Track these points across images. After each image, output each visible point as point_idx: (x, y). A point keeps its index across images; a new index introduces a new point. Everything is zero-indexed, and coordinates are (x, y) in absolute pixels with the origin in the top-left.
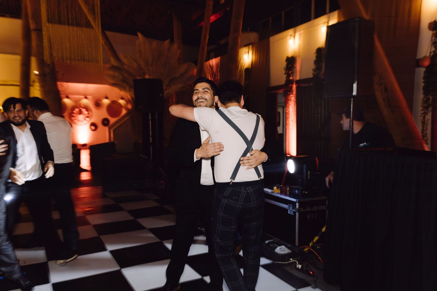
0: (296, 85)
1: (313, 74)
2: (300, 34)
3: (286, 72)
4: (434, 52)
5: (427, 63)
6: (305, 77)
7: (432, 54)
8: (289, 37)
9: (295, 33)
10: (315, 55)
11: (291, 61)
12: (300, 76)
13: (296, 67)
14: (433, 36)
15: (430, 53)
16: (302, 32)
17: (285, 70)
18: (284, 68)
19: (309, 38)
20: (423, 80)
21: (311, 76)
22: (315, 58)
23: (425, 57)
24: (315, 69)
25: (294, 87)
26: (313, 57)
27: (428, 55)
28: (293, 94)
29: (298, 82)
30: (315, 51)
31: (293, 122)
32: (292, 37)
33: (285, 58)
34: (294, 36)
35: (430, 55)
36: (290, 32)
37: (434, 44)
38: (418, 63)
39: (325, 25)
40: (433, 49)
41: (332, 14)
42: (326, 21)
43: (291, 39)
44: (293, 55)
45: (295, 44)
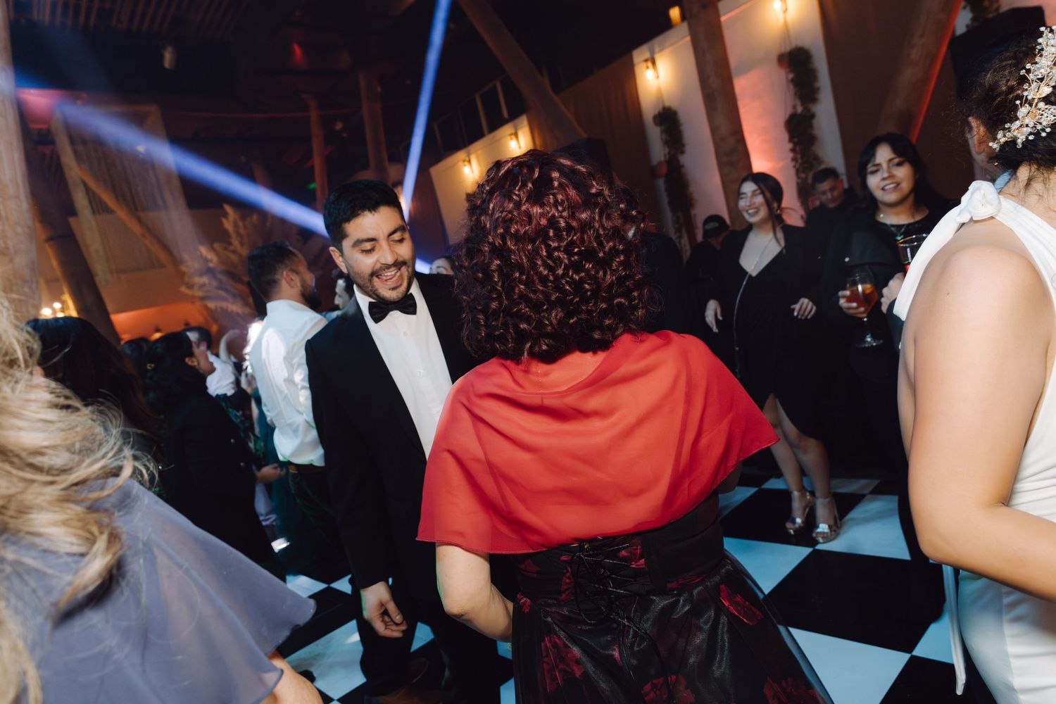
2: (477, 156)
4: (669, 153)
5: (664, 170)
7: (667, 156)
8: (461, 163)
9: (469, 155)
14: (663, 133)
15: (665, 155)
16: (479, 152)
20: (666, 194)
23: (660, 163)
27: (663, 159)
32: (466, 163)
33: (464, 196)
34: (469, 161)
35: (665, 159)
36: (461, 155)
37: (666, 143)
38: (653, 172)
39: (513, 137)
40: (667, 150)
41: (517, 121)
42: (512, 131)
43: (465, 166)
45: (473, 172)
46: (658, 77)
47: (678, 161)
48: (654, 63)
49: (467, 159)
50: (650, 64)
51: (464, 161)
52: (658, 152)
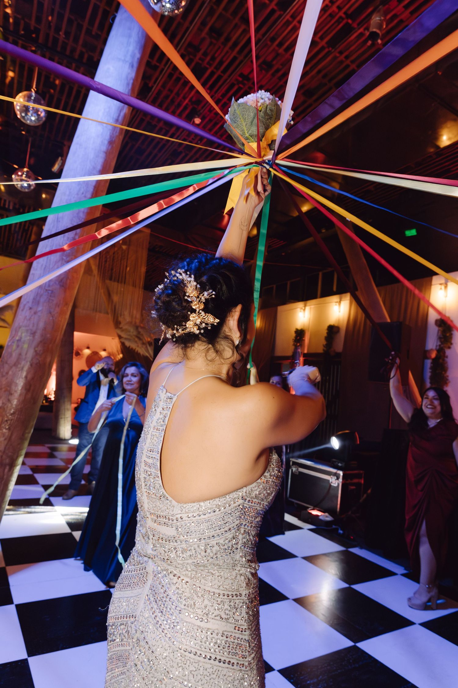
0: (304, 358)
1: (324, 350)
2: (311, 308)
4: (440, 345)
5: (433, 355)
6: (313, 351)
7: (438, 347)
8: (299, 310)
9: (305, 306)
10: (326, 331)
11: (300, 334)
12: (308, 350)
13: (304, 340)
14: (440, 331)
15: (437, 346)
16: (312, 306)
17: (293, 342)
18: (293, 339)
19: (320, 314)
20: (431, 371)
21: (320, 350)
22: (326, 335)
23: (432, 349)
24: (326, 345)
26: (324, 333)
27: (434, 348)
29: (305, 355)
30: (326, 327)
32: (302, 310)
33: (294, 330)
34: (304, 310)
35: (436, 348)
36: (301, 304)
37: (440, 338)
38: (425, 354)
39: (337, 304)
40: (439, 343)
41: (344, 295)
42: (338, 300)
43: (301, 311)
44: (302, 328)
45: (304, 317)
46: (446, 296)
47: (444, 353)
48: (446, 287)
49: (304, 308)
50: (443, 287)
52: (432, 343)
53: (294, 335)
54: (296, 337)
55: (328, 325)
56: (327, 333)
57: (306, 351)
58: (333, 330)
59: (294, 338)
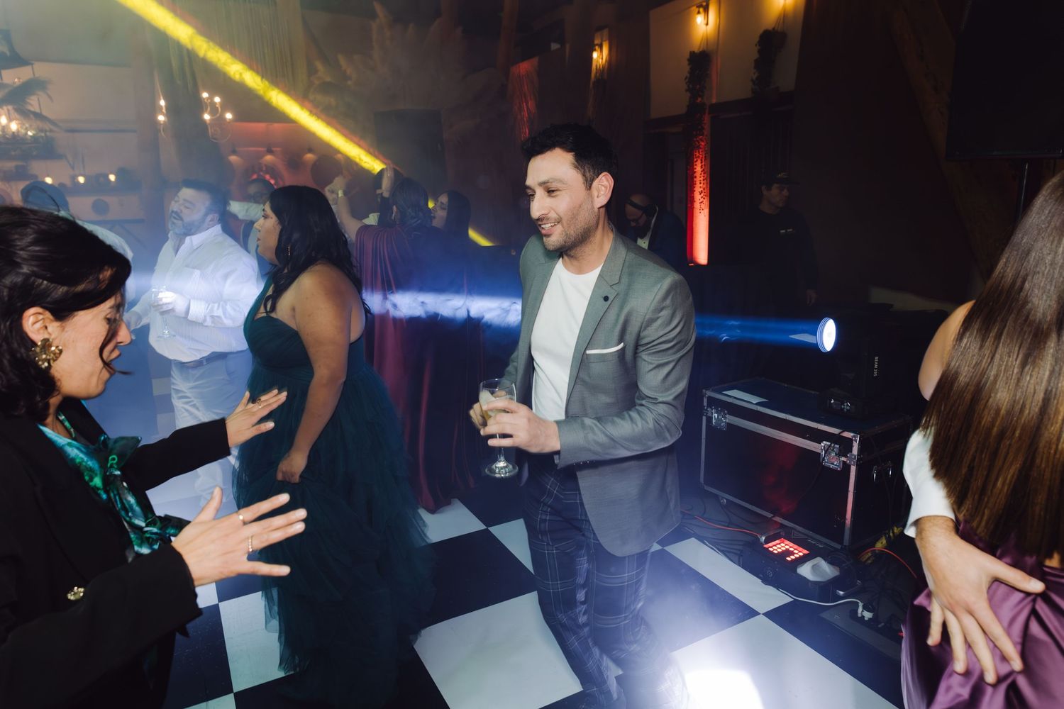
0: (711, 116)
1: (752, 91)
2: (720, 2)
3: (688, 86)
6: (730, 97)
8: (695, 9)
10: (757, 48)
11: (701, 60)
12: (719, 94)
13: (710, 76)
17: (686, 83)
18: (686, 78)
19: (742, 11)
21: (746, 93)
22: (755, 56)
24: (757, 78)
25: (707, 119)
28: (703, 135)
29: (714, 109)
30: (756, 38)
31: (702, 195)
32: (701, 11)
33: (687, 56)
34: (706, 9)
43: (699, 13)
44: (705, 49)
45: (707, 24)
49: (704, 4)
51: (699, 6)
53: (685, 68)
54: (692, 72)
55: (761, 31)
56: (759, 52)
57: (714, 101)
58: (772, 40)
59: (688, 75)
